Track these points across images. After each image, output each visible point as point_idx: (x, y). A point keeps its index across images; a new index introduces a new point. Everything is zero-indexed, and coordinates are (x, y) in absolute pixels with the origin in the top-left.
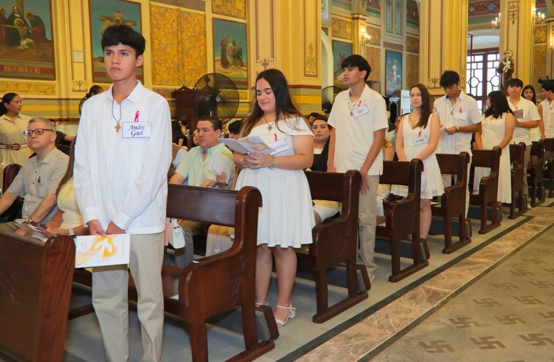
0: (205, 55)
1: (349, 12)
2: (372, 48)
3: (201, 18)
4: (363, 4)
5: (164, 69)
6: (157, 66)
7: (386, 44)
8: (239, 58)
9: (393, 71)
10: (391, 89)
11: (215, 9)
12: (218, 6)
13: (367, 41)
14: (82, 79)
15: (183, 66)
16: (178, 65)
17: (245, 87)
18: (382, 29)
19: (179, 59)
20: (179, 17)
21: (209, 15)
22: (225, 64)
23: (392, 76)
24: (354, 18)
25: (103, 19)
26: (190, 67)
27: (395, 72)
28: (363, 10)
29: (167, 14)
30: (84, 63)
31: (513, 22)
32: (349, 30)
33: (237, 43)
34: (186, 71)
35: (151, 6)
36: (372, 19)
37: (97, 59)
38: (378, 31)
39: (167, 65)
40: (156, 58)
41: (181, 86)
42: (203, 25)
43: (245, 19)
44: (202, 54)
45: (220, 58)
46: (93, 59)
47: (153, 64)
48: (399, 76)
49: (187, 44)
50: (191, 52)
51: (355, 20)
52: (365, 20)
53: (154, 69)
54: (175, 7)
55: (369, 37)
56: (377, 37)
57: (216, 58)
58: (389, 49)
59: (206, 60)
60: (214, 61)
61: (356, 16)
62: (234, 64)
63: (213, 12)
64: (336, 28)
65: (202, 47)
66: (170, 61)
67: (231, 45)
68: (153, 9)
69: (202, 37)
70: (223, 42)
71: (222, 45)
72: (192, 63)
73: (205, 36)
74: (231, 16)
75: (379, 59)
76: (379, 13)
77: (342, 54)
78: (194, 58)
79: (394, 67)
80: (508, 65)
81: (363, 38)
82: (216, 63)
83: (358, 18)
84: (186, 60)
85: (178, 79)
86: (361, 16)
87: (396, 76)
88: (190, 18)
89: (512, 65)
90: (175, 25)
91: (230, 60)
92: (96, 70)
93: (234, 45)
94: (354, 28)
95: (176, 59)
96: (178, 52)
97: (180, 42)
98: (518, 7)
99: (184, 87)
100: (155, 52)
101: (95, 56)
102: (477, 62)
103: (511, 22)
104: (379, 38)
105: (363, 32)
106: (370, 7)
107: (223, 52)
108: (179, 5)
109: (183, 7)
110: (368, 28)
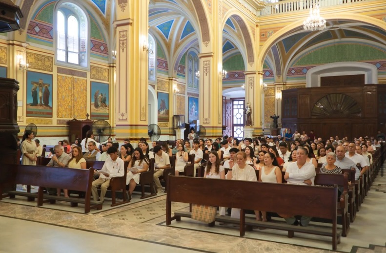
0: (86, 101)
1: (167, 76)
2: (180, 96)
3: (84, 81)
4: (175, 72)
5: (63, 109)
6: (60, 107)
7: (188, 94)
8: (104, 103)
9: (192, 109)
10: (192, 119)
11: (92, 77)
12: (94, 75)
13: (177, 92)
14: (21, 115)
15: (74, 107)
16: (71, 107)
17: (107, 118)
18: (186, 85)
19: (71, 104)
20: (72, 81)
21: (89, 79)
22: (97, 106)
23: (192, 111)
24: (170, 80)
25: (33, 83)
26: (77, 108)
27: (194, 109)
28: (175, 75)
29: (66, 80)
30: (23, 107)
31: (251, 88)
32: (167, 86)
33: (104, 95)
34: (75, 110)
35: (58, 76)
36: (180, 79)
37: (29, 104)
38: (184, 86)
39: (65, 107)
40: (59, 103)
41: (72, 119)
42: (85, 84)
43: (108, 81)
44: (84, 101)
45: (94, 103)
46: (27, 105)
47: (58, 106)
48: (196, 112)
49: (76, 96)
50: (78, 100)
51: (171, 81)
52: (176, 80)
53: (58, 109)
54: (71, 76)
55: (178, 90)
56: (183, 89)
57: (92, 103)
58: (191, 96)
59: (86, 104)
60: (91, 104)
61: (171, 78)
62: (102, 106)
63: (91, 78)
64: (160, 85)
65: (84, 97)
66: (67, 105)
67: (100, 95)
68: (59, 77)
69: (85, 91)
70: (96, 94)
71: (95, 96)
72: (79, 106)
73: (86, 91)
74: (101, 80)
75: (184, 102)
76: (184, 76)
77: (163, 99)
78: (80, 103)
79: (194, 106)
80: (248, 110)
81: (175, 91)
82: (92, 106)
83: (172, 80)
84: (75, 104)
85: (71, 114)
86: (173, 79)
87: (194, 112)
88: (78, 82)
89: (250, 110)
90: (70, 85)
91: (99, 104)
92: (28, 110)
93: (102, 95)
94: (170, 85)
95: (70, 104)
96: (71, 100)
97: (73, 95)
98: (253, 80)
99: (75, 119)
100: (59, 100)
101: (28, 103)
102: (240, 105)
103: (250, 87)
104: (185, 90)
105: (175, 87)
106: (179, 73)
107: (96, 99)
108: (73, 75)
109: (75, 75)
110: (178, 85)
